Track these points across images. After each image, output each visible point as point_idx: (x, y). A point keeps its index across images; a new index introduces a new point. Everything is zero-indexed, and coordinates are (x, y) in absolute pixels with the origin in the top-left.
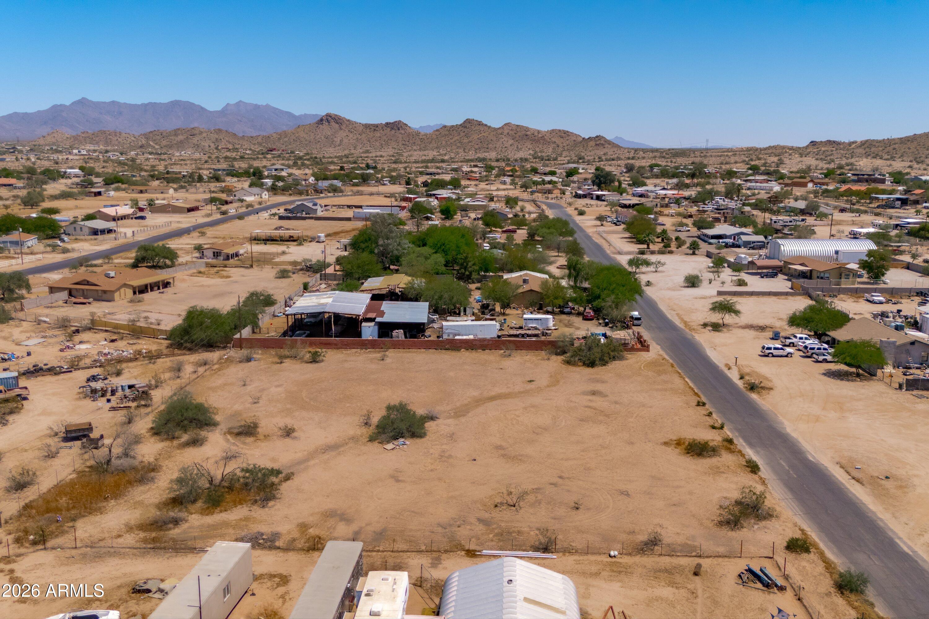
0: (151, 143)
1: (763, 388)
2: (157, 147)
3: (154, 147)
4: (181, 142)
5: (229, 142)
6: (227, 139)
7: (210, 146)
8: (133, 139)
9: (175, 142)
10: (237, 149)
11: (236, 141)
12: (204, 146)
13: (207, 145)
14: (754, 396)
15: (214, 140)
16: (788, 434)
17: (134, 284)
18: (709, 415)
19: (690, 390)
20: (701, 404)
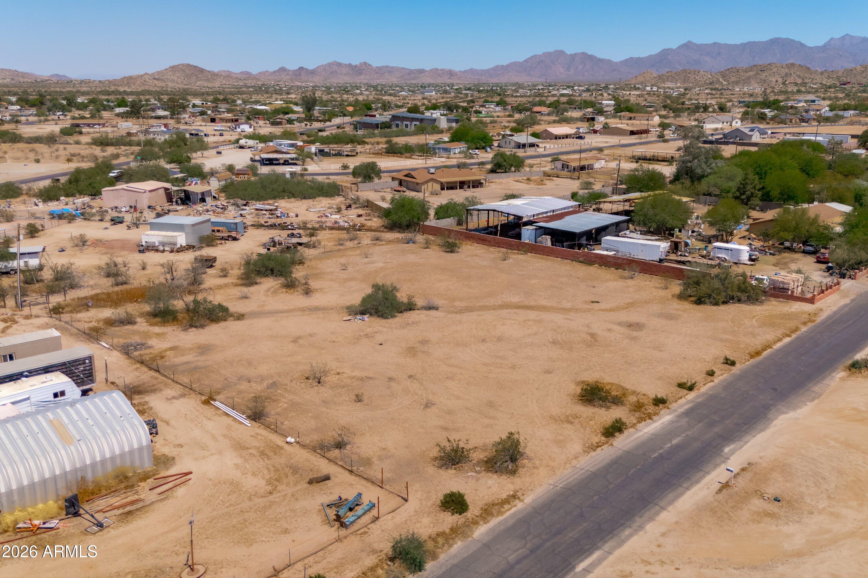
0: (721, 80)
2: (725, 83)
3: (722, 83)
4: (749, 78)
5: (799, 77)
6: (798, 73)
7: (777, 81)
8: (709, 76)
9: (744, 78)
10: (806, 83)
11: (808, 76)
12: (771, 81)
13: (774, 80)
15: (783, 75)
17: (443, 180)
18: (711, 374)
19: (759, 348)
20: (730, 362)
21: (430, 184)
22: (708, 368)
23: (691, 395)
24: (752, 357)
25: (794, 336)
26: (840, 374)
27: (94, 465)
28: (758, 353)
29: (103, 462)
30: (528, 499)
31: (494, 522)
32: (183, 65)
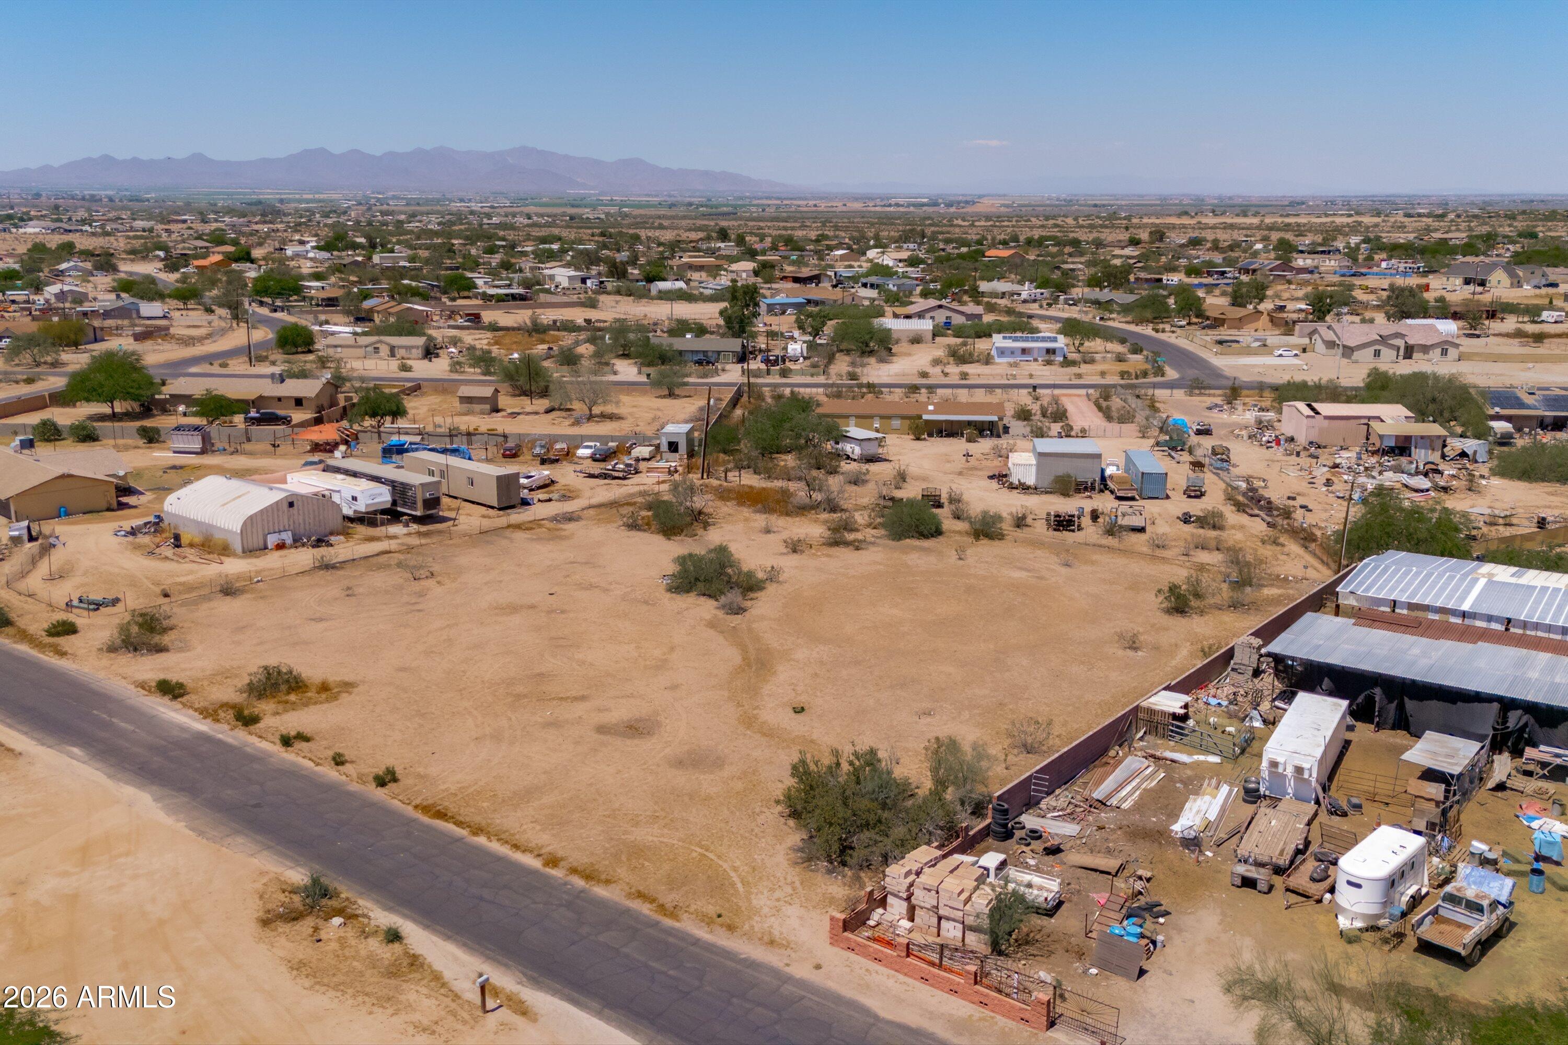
1: (293, 917)
14: (298, 876)
16: (140, 786)
24: (425, 809)
27: (217, 527)
29: (220, 528)
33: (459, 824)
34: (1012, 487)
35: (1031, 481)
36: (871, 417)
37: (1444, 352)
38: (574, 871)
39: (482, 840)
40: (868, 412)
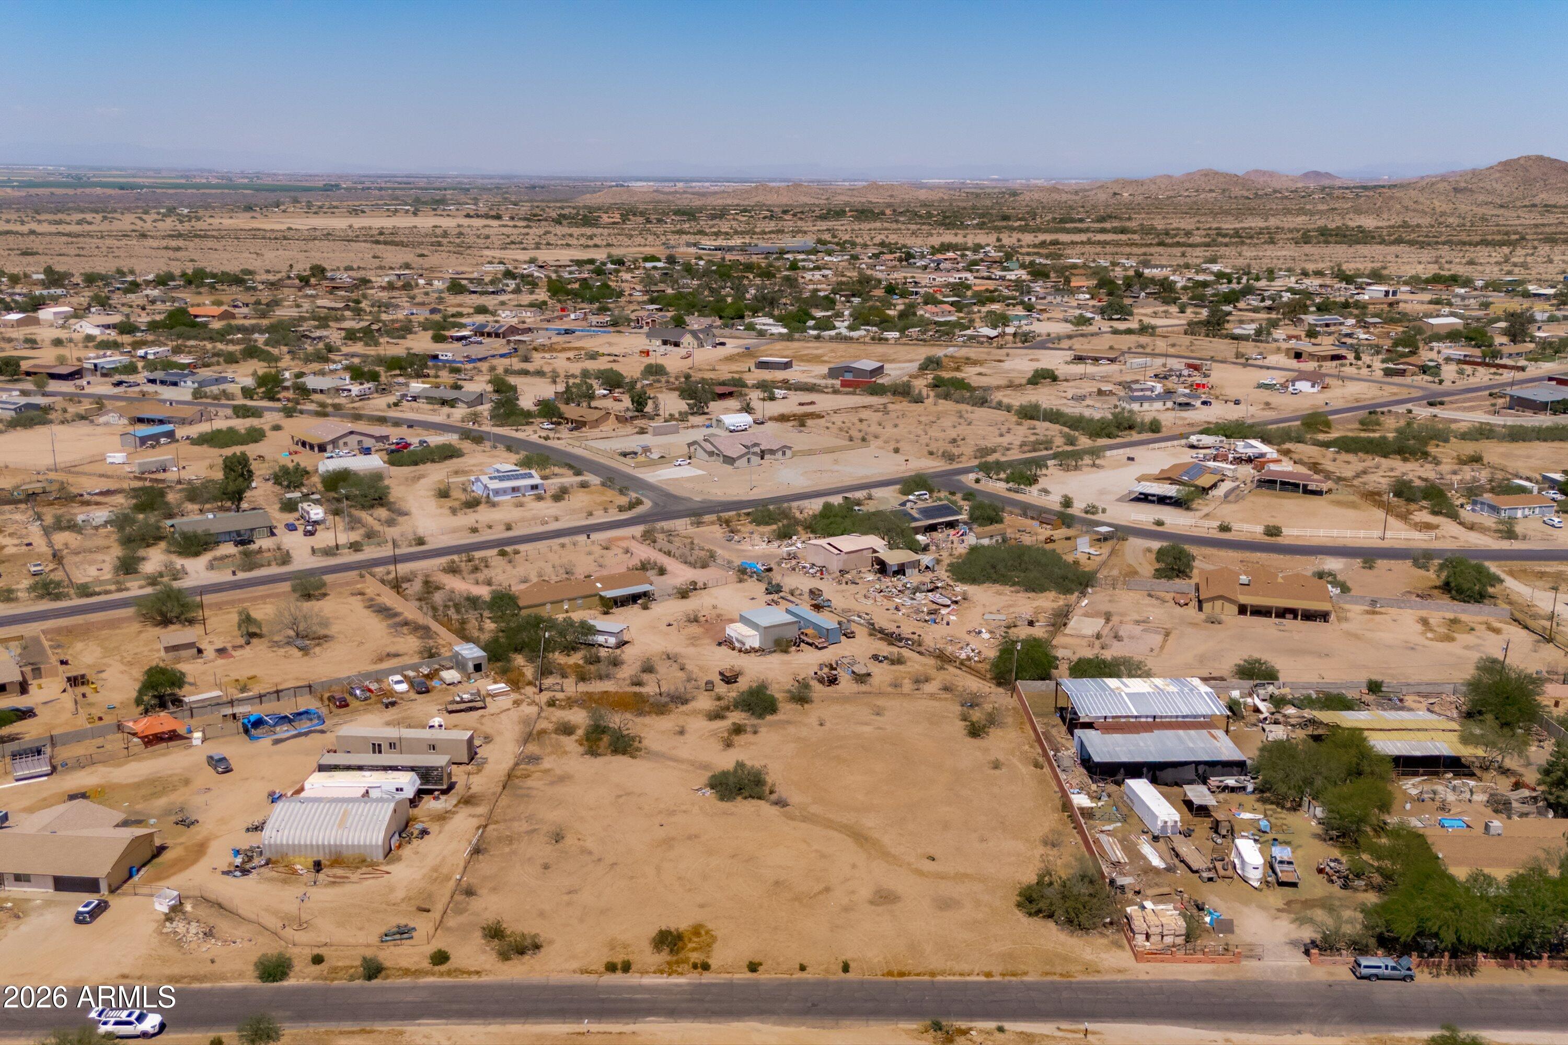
17: (1244, 599)
18: (803, 968)
19: (920, 970)
20: (846, 968)
21: (1218, 603)
22: (805, 963)
23: (750, 975)
24: (890, 974)
25: (997, 978)
26: (913, 1026)
27: (347, 846)
28: (902, 974)
29: (353, 846)
30: (484, 979)
31: (447, 980)
32: (1528, 158)
33: (918, 975)
34: (747, 652)
35: (756, 645)
36: (562, 601)
37: (784, 454)
38: (1003, 975)
39: (940, 978)
40: (560, 598)
